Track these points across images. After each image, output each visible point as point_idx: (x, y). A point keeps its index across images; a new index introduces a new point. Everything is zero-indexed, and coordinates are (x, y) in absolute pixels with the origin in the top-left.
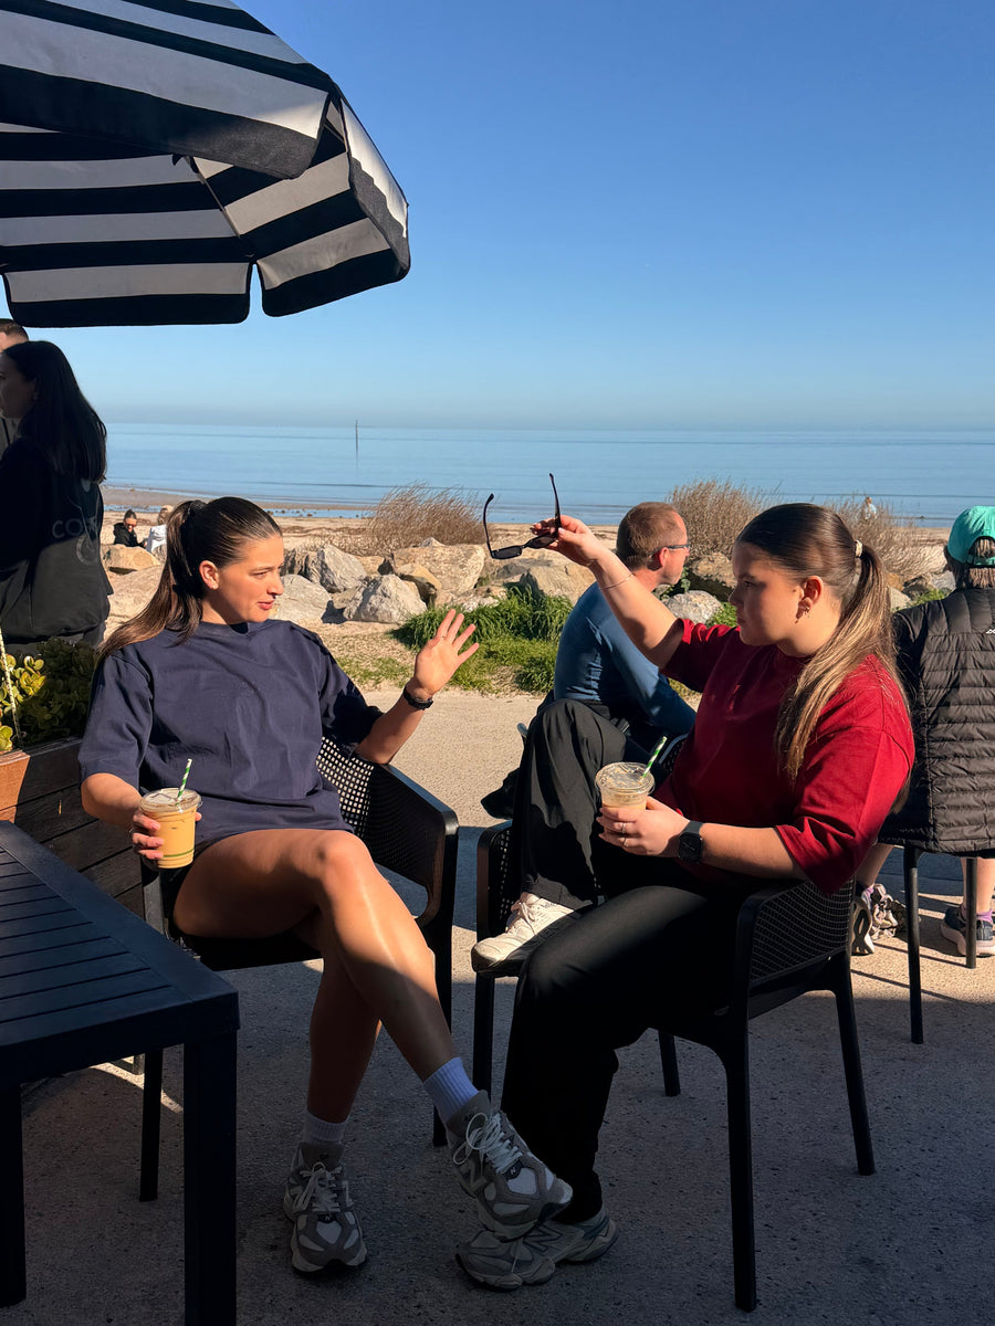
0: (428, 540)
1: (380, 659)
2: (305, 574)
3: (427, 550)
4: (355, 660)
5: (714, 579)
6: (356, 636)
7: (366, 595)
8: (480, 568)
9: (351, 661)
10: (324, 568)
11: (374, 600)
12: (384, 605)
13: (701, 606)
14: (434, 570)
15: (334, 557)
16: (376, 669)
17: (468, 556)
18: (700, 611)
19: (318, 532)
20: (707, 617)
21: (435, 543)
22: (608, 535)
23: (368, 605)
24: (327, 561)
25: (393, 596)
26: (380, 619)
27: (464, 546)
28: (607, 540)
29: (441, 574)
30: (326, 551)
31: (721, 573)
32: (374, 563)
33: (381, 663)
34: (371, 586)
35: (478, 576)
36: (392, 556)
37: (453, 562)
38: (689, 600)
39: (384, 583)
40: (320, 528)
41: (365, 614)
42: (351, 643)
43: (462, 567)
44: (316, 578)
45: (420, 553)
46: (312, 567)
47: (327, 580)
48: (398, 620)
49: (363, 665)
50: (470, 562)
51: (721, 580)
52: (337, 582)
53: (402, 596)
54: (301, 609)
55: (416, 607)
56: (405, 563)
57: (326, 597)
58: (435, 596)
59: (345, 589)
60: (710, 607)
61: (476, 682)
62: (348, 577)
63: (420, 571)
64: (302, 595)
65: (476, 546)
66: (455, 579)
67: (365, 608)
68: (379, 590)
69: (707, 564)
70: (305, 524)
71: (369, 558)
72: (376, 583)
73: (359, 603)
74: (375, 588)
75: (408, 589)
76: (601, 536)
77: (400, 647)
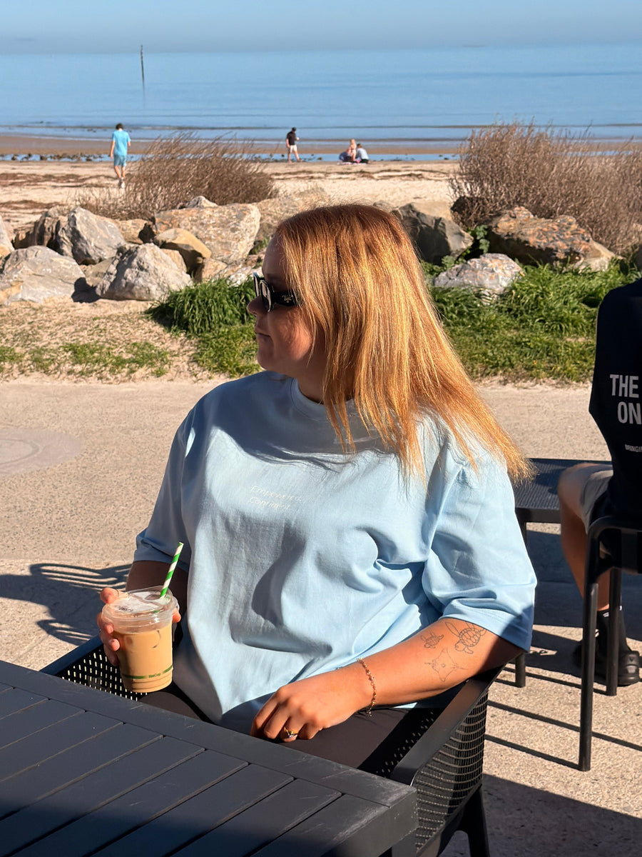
0: (196, 199)
1: (135, 344)
2: (55, 245)
3: (193, 212)
4: (107, 345)
5: (515, 238)
6: (109, 317)
7: (121, 269)
8: (256, 230)
9: (102, 347)
10: (76, 236)
11: (130, 274)
12: (140, 280)
13: (499, 271)
14: (202, 234)
15: (87, 223)
16: (130, 355)
17: (240, 217)
18: (497, 277)
19: (95, 181)
20: (505, 284)
21: (205, 202)
22: (426, 174)
23: (123, 281)
24: (79, 228)
25: (151, 269)
26: (137, 296)
27: (236, 206)
28: (423, 181)
29: (210, 239)
30: (78, 216)
31: (524, 231)
32: (135, 226)
33: (136, 349)
34: (126, 257)
35: (253, 239)
36: (153, 220)
37: (223, 224)
38: (484, 265)
39: (140, 255)
40: (97, 177)
41: (119, 291)
42: (102, 327)
43: (233, 230)
44: (67, 248)
45: (186, 215)
46: (62, 234)
47: (80, 250)
48: (159, 297)
49: (116, 353)
50: (242, 225)
51: (523, 238)
52: (91, 252)
53: (161, 268)
54: (46, 286)
55: (178, 279)
56: (169, 228)
57: (78, 271)
58: (202, 266)
59: (101, 260)
60: (508, 273)
61: (243, 368)
62: (103, 245)
63: (185, 237)
64: (49, 270)
65: (250, 206)
66: (226, 245)
67: (121, 283)
68: (135, 263)
69: (509, 221)
70: (82, 171)
71: (130, 222)
72: (131, 254)
73: (113, 278)
74: (131, 260)
75: (169, 259)
76: (417, 176)
77: (159, 329)
